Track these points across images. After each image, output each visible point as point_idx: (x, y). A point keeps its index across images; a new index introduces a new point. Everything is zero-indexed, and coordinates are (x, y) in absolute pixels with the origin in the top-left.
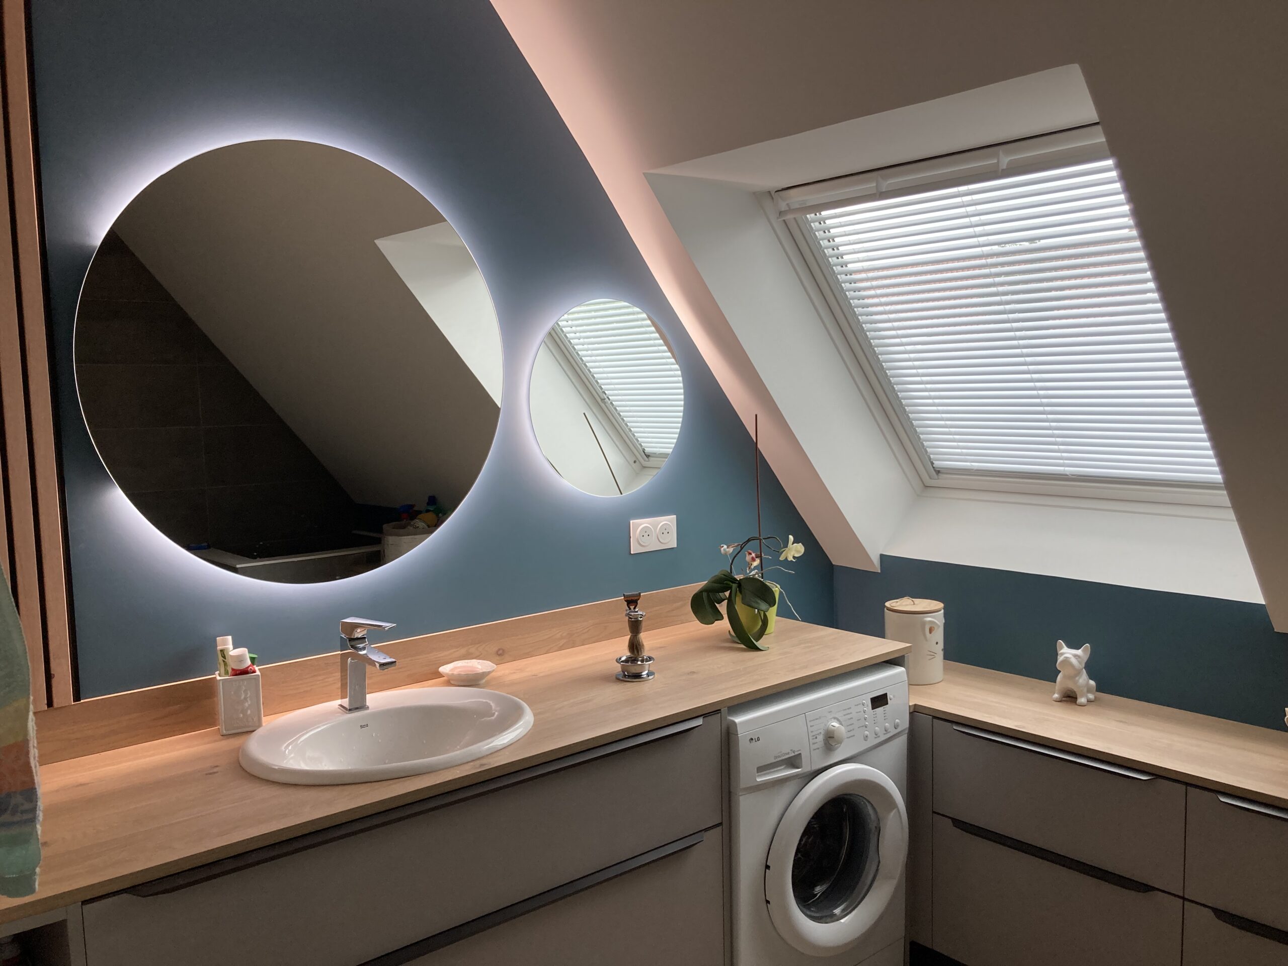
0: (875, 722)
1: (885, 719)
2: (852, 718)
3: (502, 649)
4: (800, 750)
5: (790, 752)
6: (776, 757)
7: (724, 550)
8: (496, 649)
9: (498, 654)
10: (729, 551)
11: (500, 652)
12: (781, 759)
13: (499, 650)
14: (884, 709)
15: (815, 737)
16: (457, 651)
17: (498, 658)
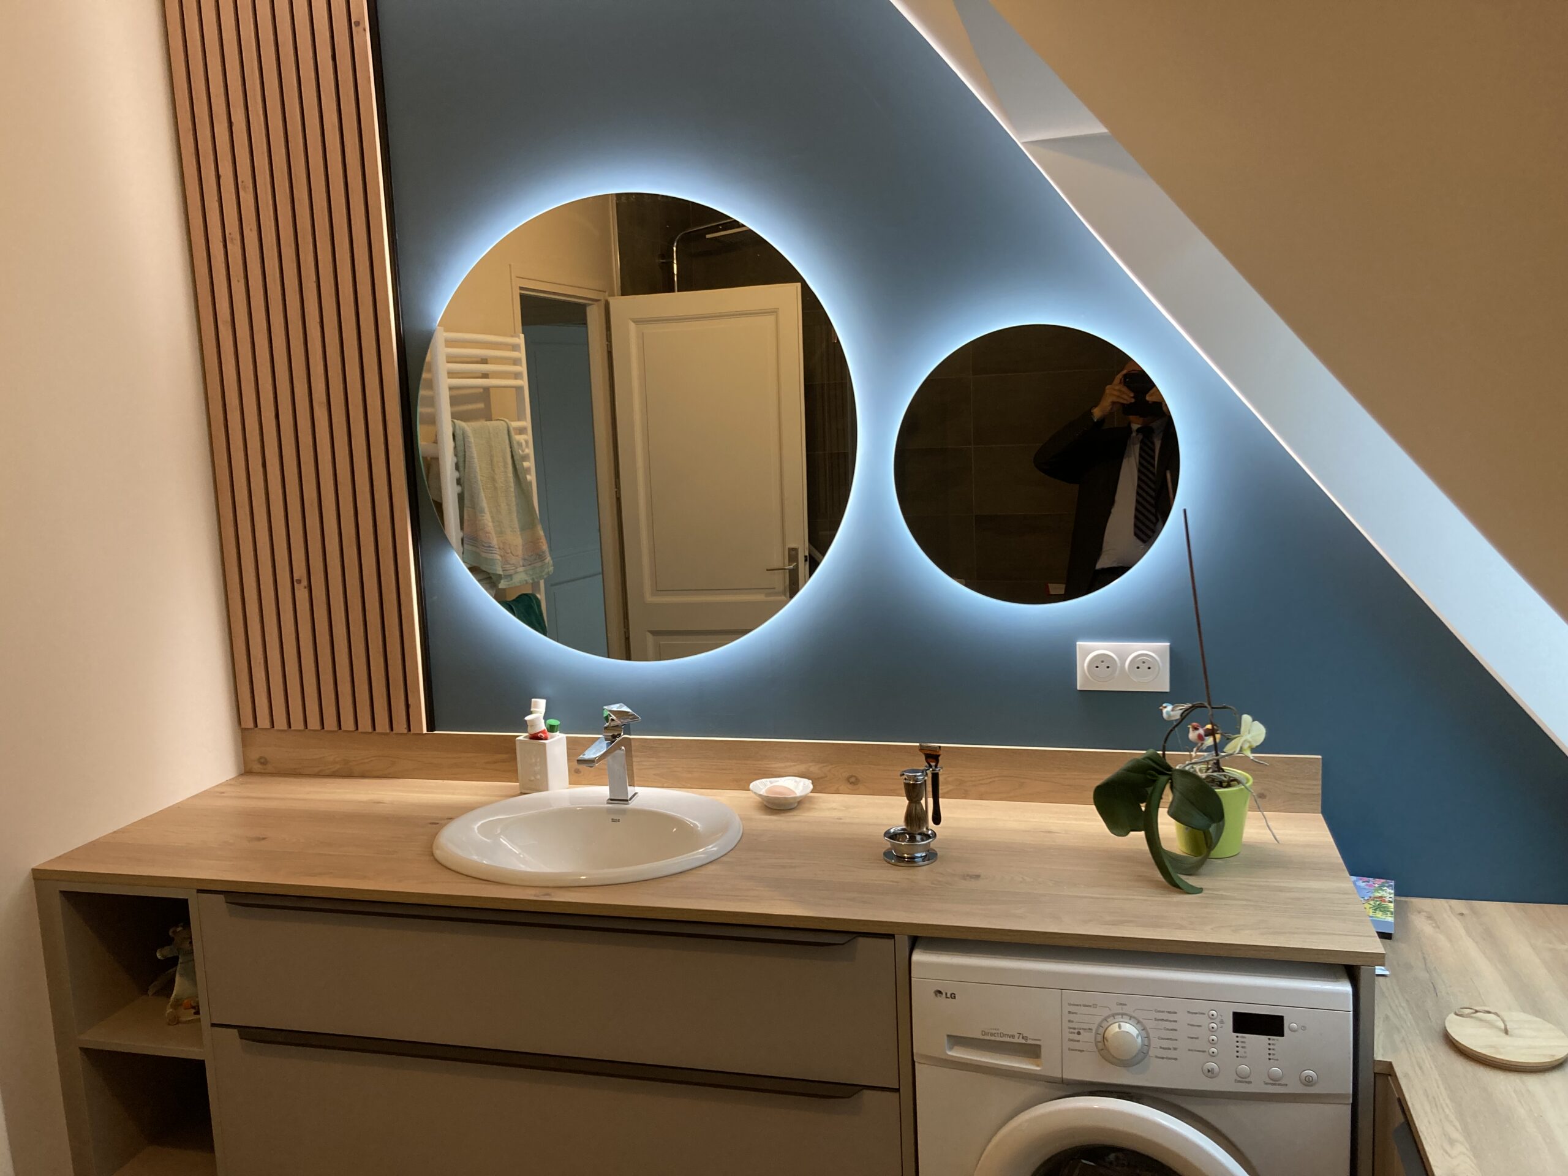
0: (1238, 1054)
1: (1270, 1059)
2: (1176, 1030)
3: (855, 776)
4: (1039, 1040)
5: (1017, 1035)
6: (984, 1033)
7: (1168, 713)
8: (846, 775)
9: (849, 781)
10: (1174, 716)
11: (853, 780)
12: (993, 1038)
13: (852, 776)
14: (1270, 1042)
15: (1076, 1031)
16: (795, 766)
17: (850, 786)
